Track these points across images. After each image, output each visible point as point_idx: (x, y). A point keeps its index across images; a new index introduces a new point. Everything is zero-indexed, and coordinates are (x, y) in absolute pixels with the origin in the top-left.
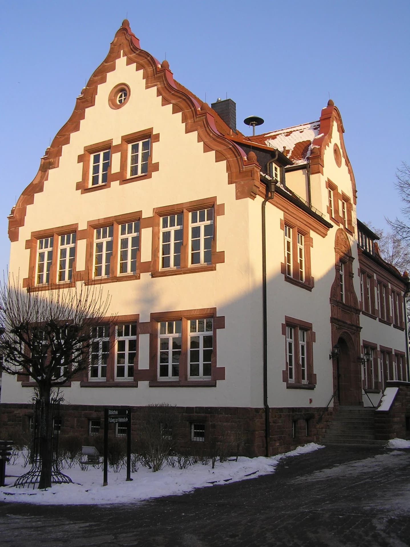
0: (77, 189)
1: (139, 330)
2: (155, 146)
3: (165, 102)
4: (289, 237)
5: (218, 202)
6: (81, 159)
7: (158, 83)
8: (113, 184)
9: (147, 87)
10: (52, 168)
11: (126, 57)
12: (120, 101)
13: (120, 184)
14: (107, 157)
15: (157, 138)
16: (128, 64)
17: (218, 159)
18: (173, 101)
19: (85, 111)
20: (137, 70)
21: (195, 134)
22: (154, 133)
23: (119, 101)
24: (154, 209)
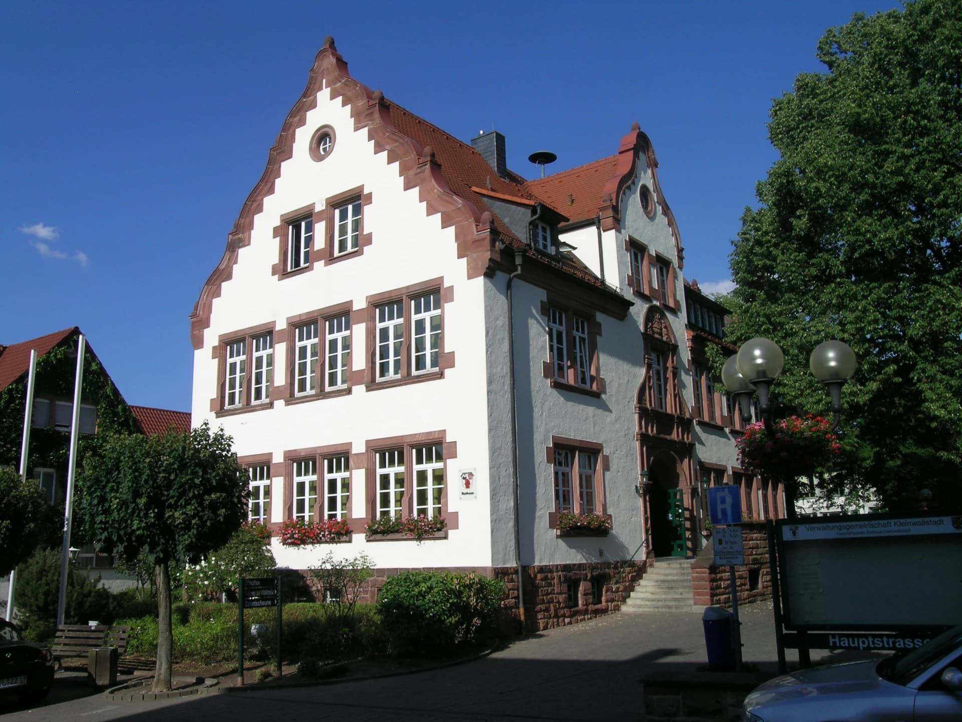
0: (274, 274)
1: (351, 463)
2: (367, 209)
3: (378, 149)
4: (561, 324)
5: (446, 284)
6: (277, 232)
7: (370, 122)
8: (316, 264)
9: (356, 129)
10: (242, 247)
11: (329, 89)
12: (325, 149)
13: (326, 265)
14: (309, 228)
15: (369, 198)
16: (332, 98)
17: (445, 224)
18: (388, 147)
19: (280, 166)
20: (343, 106)
21: (416, 191)
22: (366, 192)
23: (323, 149)
24: (367, 297)
